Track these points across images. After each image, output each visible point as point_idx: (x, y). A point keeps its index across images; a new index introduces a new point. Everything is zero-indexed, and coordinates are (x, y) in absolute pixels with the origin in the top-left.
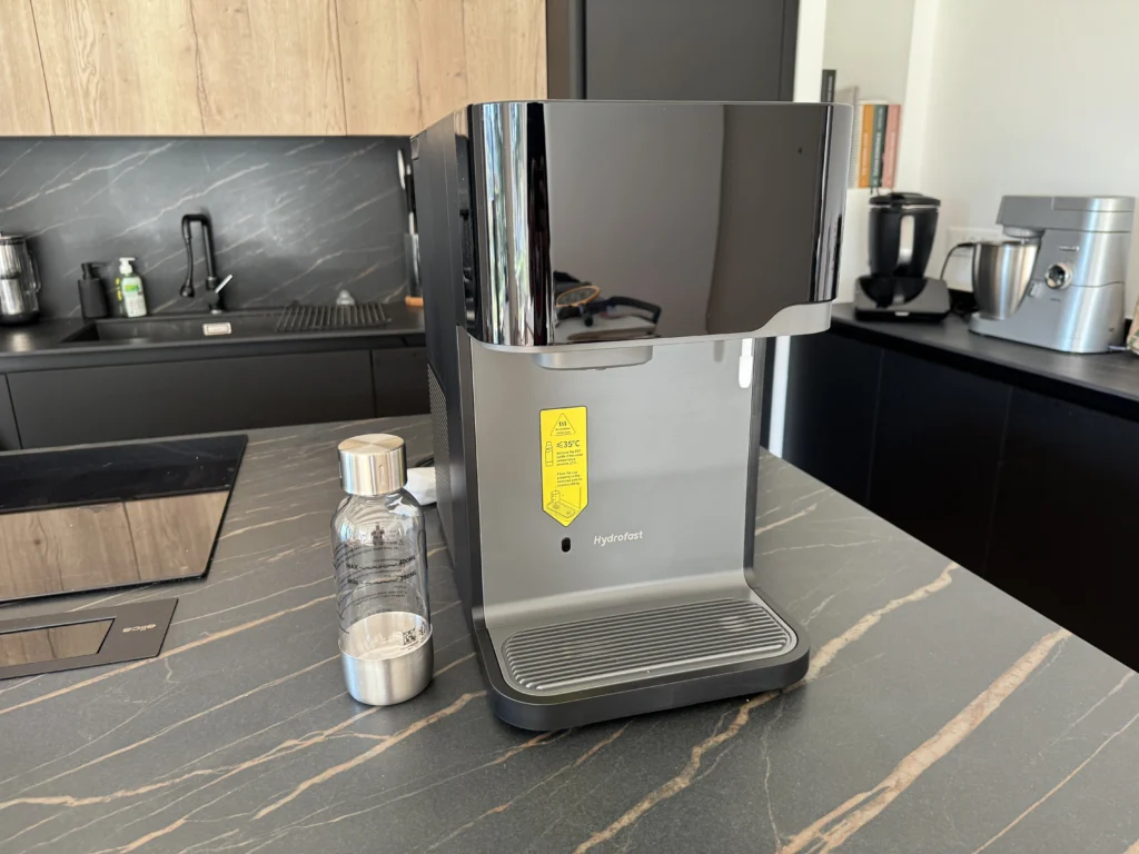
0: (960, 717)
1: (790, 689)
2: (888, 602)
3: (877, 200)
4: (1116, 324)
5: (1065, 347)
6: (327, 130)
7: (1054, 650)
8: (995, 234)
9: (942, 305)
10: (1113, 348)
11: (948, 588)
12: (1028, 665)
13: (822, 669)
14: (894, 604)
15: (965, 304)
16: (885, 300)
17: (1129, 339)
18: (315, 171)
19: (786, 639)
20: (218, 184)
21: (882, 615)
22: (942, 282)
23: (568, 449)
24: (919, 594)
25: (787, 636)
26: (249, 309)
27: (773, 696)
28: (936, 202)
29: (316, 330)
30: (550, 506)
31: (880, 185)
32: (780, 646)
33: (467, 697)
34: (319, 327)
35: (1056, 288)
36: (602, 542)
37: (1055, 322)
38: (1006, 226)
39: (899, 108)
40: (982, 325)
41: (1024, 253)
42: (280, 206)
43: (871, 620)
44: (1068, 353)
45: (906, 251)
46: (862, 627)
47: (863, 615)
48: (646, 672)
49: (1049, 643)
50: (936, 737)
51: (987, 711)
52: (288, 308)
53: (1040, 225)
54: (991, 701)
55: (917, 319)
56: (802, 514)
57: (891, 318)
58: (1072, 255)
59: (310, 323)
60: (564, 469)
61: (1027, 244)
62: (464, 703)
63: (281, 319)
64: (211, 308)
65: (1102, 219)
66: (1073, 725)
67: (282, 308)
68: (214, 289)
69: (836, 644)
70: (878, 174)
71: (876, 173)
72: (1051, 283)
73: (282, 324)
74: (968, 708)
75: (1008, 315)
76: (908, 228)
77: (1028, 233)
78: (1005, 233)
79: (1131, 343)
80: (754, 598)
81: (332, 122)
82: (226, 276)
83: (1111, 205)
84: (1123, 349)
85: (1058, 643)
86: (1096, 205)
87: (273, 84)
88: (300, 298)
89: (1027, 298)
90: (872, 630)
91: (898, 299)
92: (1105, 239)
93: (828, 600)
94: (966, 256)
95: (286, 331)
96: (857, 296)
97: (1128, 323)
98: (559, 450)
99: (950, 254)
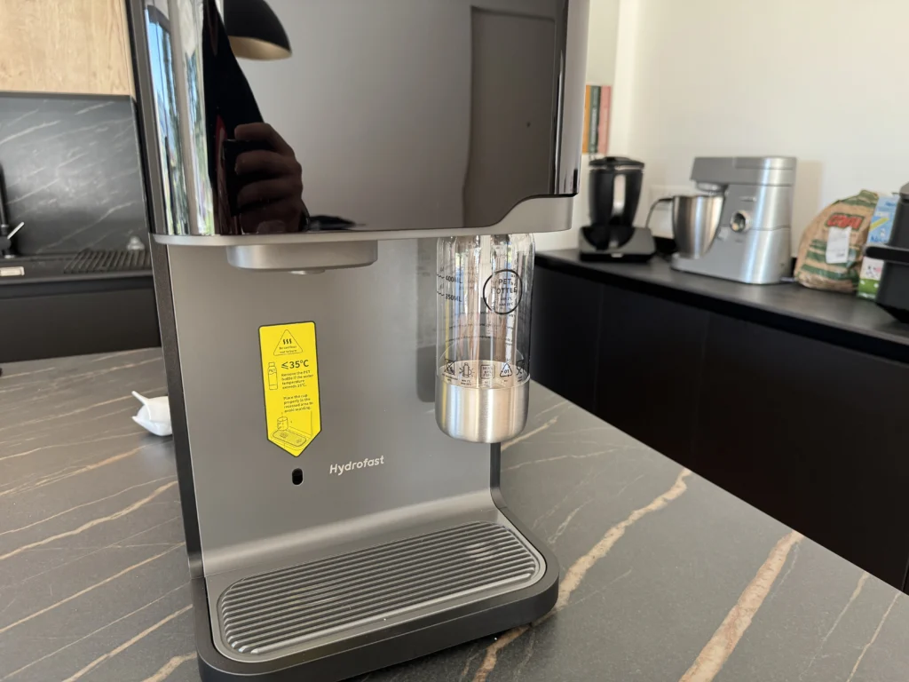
0: (715, 639)
1: (540, 621)
2: (630, 514)
3: (595, 163)
4: (785, 260)
5: (748, 279)
6: (112, 89)
7: (790, 555)
8: (689, 189)
9: (649, 248)
10: (785, 279)
11: (684, 495)
12: (770, 573)
13: (572, 592)
14: (636, 515)
15: (666, 248)
16: (603, 245)
17: (796, 272)
18: (106, 129)
19: (534, 566)
20: (9, 138)
21: (626, 527)
22: (647, 230)
23: (295, 370)
24: (657, 504)
25: (536, 562)
26: (42, 254)
27: (522, 631)
28: (641, 165)
29: (102, 271)
30: (277, 435)
31: (596, 151)
32: (529, 575)
33: (176, 661)
34: (105, 268)
35: (740, 231)
36: (339, 471)
37: (739, 259)
38: (698, 182)
39: (610, 89)
40: (681, 263)
41: (712, 203)
42: (71, 160)
43: (616, 533)
44: (750, 284)
45: (619, 204)
46: (608, 542)
47: (608, 528)
48: (382, 620)
49: (785, 547)
50: (694, 667)
51: (740, 631)
52: (80, 254)
53: (724, 180)
54: (742, 617)
55: (630, 259)
56: (545, 427)
57: (609, 259)
58: (750, 206)
59: (97, 265)
60: (291, 392)
61: (714, 197)
62: (171, 670)
63: (69, 262)
64: (4, 254)
65: (773, 175)
66: (825, 639)
67: (73, 253)
68: (7, 235)
69: (583, 564)
70: (595, 143)
71: (593, 141)
72: (736, 227)
73: (70, 266)
74: (721, 628)
75: (702, 254)
76: (620, 186)
77: (715, 188)
78: (698, 188)
79: (798, 276)
80: (502, 520)
81: (117, 82)
82: (19, 223)
83: (779, 163)
84: (790, 280)
85: (793, 547)
86: (768, 164)
87: (57, 47)
88: (91, 245)
89: (716, 241)
90: (617, 543)
91: (613, 244)
92: (774, 191)
93: (573, 513)
94: (667, 210)
95: (73, 272)
96: (580, 242)
97: (794, 261)
98: (285, 371)
99: (652, 208)
